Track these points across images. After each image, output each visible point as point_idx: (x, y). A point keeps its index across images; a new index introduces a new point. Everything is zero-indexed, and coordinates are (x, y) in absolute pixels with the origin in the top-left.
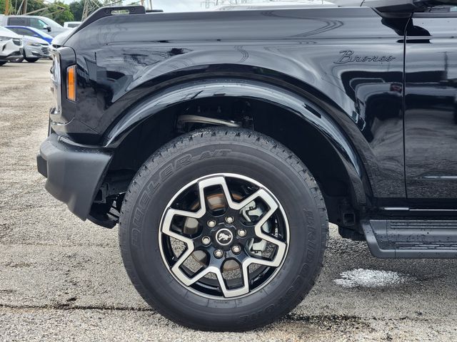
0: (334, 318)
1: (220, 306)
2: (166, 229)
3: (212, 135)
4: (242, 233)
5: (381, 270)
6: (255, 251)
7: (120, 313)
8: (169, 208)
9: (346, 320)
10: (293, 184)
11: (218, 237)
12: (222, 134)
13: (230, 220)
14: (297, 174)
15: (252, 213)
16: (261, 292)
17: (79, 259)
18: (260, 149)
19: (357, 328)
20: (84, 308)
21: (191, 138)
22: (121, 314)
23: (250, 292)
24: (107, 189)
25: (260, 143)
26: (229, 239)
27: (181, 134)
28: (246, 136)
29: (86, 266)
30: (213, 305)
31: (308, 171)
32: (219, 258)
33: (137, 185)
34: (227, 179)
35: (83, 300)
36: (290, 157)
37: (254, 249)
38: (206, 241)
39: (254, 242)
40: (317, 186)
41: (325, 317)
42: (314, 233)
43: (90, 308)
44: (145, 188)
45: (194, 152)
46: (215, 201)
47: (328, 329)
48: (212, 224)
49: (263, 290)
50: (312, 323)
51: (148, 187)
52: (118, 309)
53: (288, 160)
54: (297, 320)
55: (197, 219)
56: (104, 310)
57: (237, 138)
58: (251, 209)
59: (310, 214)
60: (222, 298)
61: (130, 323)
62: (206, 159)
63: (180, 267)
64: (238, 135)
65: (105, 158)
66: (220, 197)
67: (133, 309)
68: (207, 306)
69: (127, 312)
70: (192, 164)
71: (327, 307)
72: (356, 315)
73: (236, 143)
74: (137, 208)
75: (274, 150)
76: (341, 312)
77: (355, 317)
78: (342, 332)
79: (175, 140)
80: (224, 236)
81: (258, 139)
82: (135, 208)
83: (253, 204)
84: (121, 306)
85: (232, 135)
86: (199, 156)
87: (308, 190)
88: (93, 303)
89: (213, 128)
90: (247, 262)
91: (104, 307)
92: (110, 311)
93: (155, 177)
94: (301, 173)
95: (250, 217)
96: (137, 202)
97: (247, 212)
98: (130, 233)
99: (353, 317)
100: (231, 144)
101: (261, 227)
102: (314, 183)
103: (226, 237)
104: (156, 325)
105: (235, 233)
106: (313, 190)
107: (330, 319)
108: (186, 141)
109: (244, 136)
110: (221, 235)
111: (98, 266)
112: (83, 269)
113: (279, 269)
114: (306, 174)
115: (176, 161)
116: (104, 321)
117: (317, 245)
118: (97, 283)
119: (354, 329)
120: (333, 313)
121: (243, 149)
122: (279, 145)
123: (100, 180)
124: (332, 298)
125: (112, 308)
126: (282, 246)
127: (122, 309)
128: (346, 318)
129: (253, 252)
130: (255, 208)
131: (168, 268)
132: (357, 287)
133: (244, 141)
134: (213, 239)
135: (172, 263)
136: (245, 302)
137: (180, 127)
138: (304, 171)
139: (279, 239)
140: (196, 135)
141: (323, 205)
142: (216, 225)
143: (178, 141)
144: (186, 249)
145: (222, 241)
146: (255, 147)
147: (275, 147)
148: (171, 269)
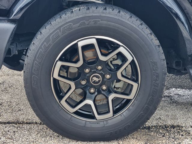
0: (166, 127)
1: (94, 126)
2: (56, 75)
3: (87, 9)
4: (108, 76)
5: (186, 89)
6: (116, 88)
7: (28, 126)
8: (57, 61)
9: (174, 129)
10: (144, 43)
11: (92, 80)
12: (93, 8)
13: (100, 68)
14: (146, 36)
15: (115, 62)
16: (121, 116)
17: (6, 85)
18: (120, 19)
19: (182, 135)
20: (5, 123)
21: (72, 11)
22: (28, 128)
23: (113, 116)
24: (17, 46)
25: (120, 14)
26: (99, 81)
27: (66, 9)
28: (111, 10)
29: (10, 90)
30: (88, 125)
31: (153, 34)
32: (93, 94)
33: (35, 45)
34: (97, 39)
35: (5, 117)
36: (141, 24)
37: (116, 87)
38: (84, 83)
39: (116, 82)
40: (159, 44)
41: (160, 126)
42: (157, 76)
43: (9, 123)
44: (40, 47)
45: (75, 22)
46: (89, 54)
47: (163, 136)
48: (87, 71)
49: (122, 115)
50: (152, 131)
51: (43, 46)
52: (27, 123)
53: (140, 26)
54: (142, 129)
55: (77, 68)
56: (18, 125)
57: (105, 11)
58: (114, 60)
59: (155, 63)
60: (94, 120)
61: (34, 136)
62: (83, 26)
63: (66, 101)
64: (105, 9)
65: (11, 27)
66: (93, 51)
67: (36, 123)
68: (85, 126)
69: (32, 126)
70: (73, 30)
71: (160, 118)
72: (179, 124)
73: (104, 15)
74: (35, 61)
75: (130, 19)
76: (169, 123)
77: (179, 126)
78: (173, 138)
79: (61, 13)
80: (95, 79)
81: (119, 12)
82: (34, 61)
83: (115, 57)
84: (29, 121)
85: (101, 9)
86: (78, 24)
87: (154, 47)
88: (11, 119)
89: (87, 4)
90: (111, 97)
91: (17, 123)
92: (21, 125)
93: (47, 40)
94: (149, 35)
95: (114, 65)
96: (35, 57)
97: (111, 62)
98: (31, 77)
99: (178, 126)
100: (100, 16)
101: (121, 73)
102: (157, 42)
103: (97, 80)
104: (51, 137)
105: (103, 77)
106: (157, 47)
107: (163, 128)
108: (69, 14)
109: (109, 10)
110: (93, 78)
111: (16, 90)
112: (7, 93)
113: (133, 100)
114: (153, 36)
115: (62, 28)
116: (17, 134)
117: (160, 84)
118: (15, 103)
119: (180, 136)
120: (165, 123)
121: (109, 19)
122: (133, 16)
123: (8, 42)
124: (162, 111)
125: (23, 123)
126: (135, 85)
127: (30, 123)
128: (173, 127)
129: (115, 89)
130: (117, 59)
131: (58, 101)
132: (175, 102)
133: (109, 13)
134: (88, 81)
135: (60, 98)
136: (110, 122)
137: (64, 4)
138: (151, 34)
139: (133, 80)
140: (76, 9)
141: (163, 57)
142: (90, 71)
143: (63, 14)
144: (70, 88)
145: (94, 82)
146: (117, 18)
147: (131, 17)
148: (60, 102)
